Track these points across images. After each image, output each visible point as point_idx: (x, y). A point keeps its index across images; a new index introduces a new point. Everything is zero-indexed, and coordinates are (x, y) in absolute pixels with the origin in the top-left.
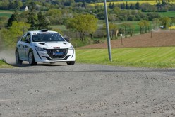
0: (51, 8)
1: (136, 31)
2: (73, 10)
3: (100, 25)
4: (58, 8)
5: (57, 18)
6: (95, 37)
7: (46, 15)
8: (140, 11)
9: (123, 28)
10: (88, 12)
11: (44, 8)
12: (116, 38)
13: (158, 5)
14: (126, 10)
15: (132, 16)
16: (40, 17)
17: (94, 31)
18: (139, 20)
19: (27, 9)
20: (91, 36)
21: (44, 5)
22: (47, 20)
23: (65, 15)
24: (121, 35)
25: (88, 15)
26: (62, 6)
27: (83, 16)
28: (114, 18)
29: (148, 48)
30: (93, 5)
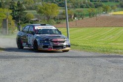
1: (86, 15)
3: (61, 10)
5: (31, 6)
6: (57, 20)
7: (23, 3)
8: (89, 1)
9: (77, 13)
10: (52, 1)
12: (72, 20)
15: (83, 4)
16: (19, 5)
17: (57, 15)
18: (88, 7)
20: (54, 18)
22: (24, 6)
23: (36, 3)
24: (76, 18)
27: (49, 4)
28: (71, 6)
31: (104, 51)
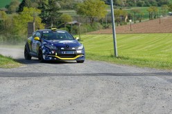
6: (105, 23)
12: (125, 24)
15: (141, 2)
16: (50, 2)
17: (104, 17)
18: (148, 6)
20: (100, 21)
22: (58, 5)
24: (130, 21)
28: (123, 4)
31: (163, 66)
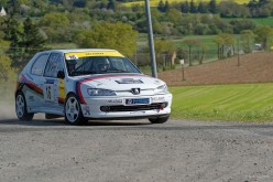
0: (49, 10)
1: (210, 54)
2: (91, 15)
4: (63, 11)
7: (40, 25)
8: (218, 16)
9: (185, 48)
10: (118, 18)
11: (37, 11)
13: (250, 5)
14: (191, 15)
16: (28, 28)
17: (131, 54)
18: (215, 33)
19: (3, 12)
21: (35, 5)
22: (42, 33)
23: (76, 24)
25: (119, 24)
26: (70, 7)
27: (110, 25)
28: (168, 30)
29: (232, 86)
30: (128, 5)
